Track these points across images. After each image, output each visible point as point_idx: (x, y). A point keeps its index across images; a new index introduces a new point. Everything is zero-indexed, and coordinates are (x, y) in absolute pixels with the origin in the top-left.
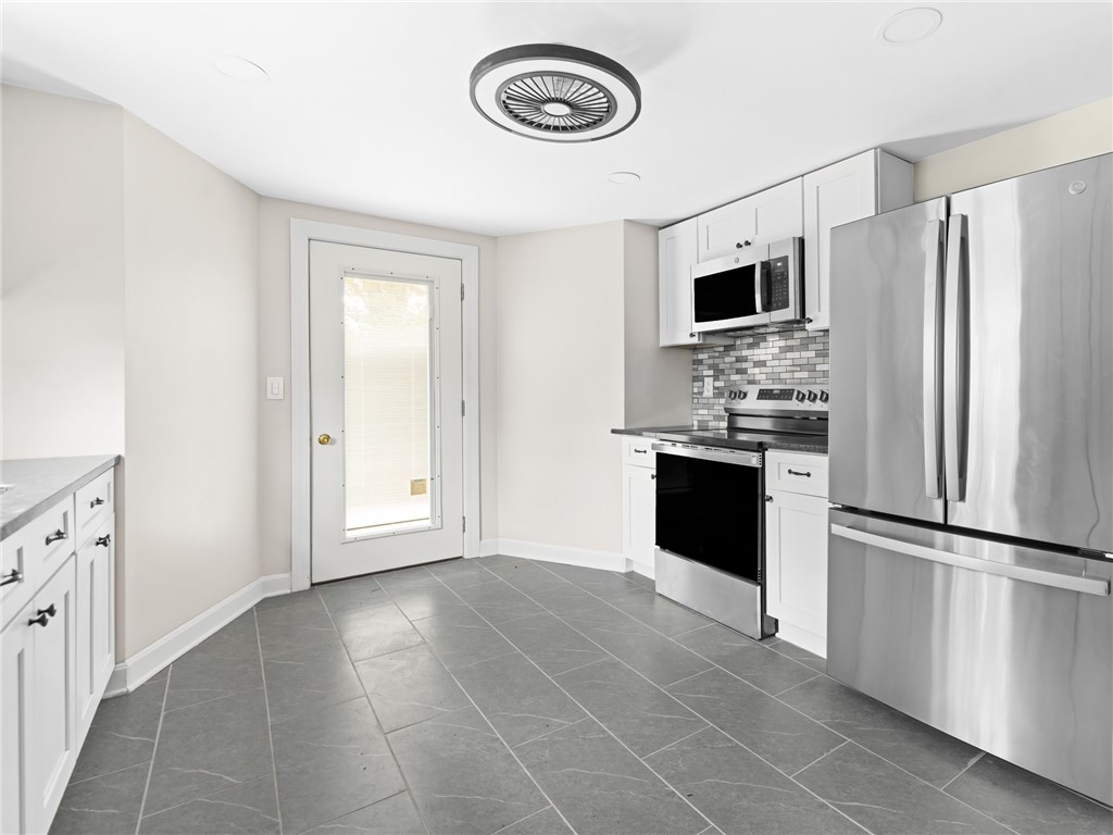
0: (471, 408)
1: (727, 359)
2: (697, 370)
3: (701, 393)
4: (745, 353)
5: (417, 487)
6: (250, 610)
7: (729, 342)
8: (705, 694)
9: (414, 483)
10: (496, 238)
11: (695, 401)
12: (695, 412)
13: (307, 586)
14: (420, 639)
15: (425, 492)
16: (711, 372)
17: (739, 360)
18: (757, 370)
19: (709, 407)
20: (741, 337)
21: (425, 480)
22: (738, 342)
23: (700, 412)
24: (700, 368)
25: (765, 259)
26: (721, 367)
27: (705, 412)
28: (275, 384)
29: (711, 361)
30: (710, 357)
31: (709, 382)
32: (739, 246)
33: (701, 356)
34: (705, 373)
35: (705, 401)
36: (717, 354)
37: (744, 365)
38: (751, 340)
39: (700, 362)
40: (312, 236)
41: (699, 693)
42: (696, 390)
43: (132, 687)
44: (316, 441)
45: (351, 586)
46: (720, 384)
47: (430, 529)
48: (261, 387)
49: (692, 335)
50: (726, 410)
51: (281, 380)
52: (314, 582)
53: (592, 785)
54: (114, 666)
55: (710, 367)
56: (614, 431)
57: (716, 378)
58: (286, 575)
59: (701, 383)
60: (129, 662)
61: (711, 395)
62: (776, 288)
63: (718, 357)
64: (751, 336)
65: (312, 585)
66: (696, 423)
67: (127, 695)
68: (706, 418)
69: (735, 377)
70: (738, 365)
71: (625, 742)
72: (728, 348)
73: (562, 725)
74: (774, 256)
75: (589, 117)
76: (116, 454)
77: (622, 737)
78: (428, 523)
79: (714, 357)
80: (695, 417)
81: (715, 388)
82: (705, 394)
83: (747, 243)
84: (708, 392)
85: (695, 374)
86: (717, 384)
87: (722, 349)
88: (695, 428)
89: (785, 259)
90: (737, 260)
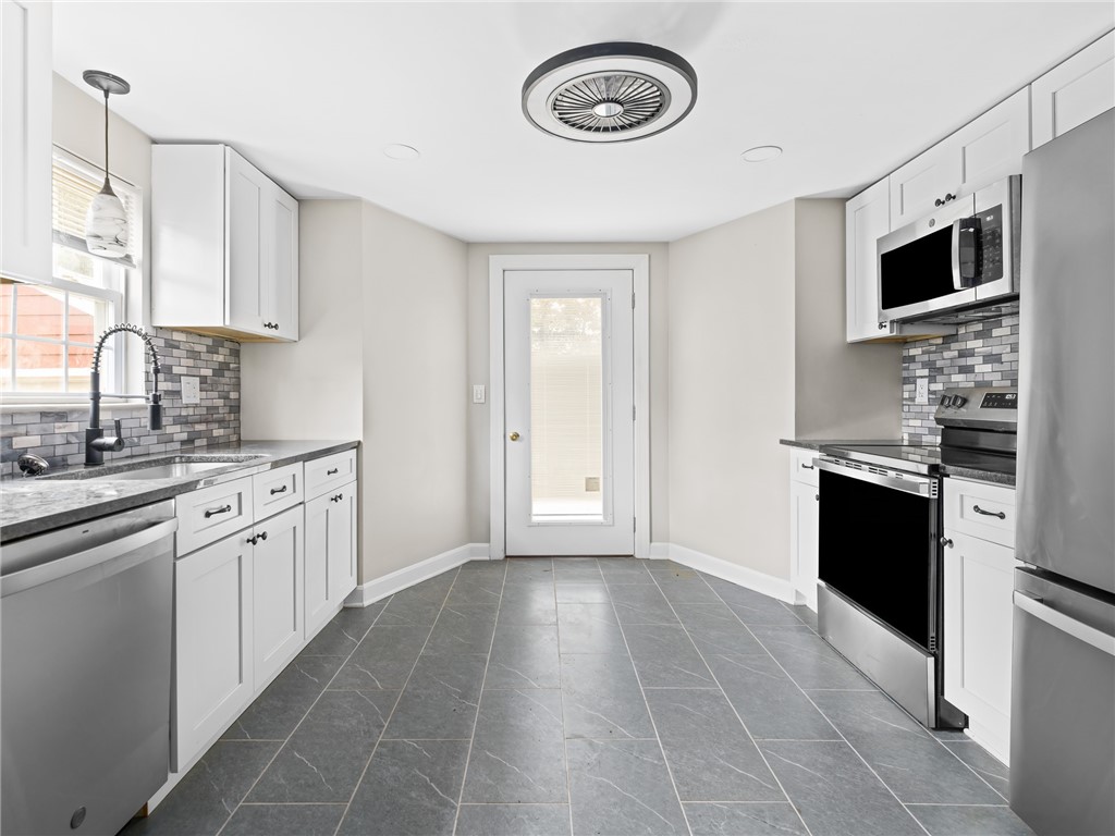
0: (642, 413)
1: (947, 354)
2: (907, 369)
3: (912, 399)
4: (971, 344)
5: (591, 485)
6: (458, 568)
7: (950, 331)
8: (806, 765)
9: (588, 480)
10: (666, 244)
11: (906, 409)
12: (904, 423)
13: (502, 556)
14: (555, 620)
15: (598, 490)
16: (926, 372)
17: (963, 354)
18: (988, 368)
19: (921, 416)
20: (966, 323)
21: (598, 478)
22: (962, 331)
23: (912, 423)
24: (912, 366)
25: (967, 215)
26: (939, 364)
27: (918, 423)
28: (479, 389)
29: (926, 358)
30: (924, 353)
31: (922, 384)
32: (938, 202)
33: (912, 352)
34: (919, 373)
35: (918, 409)
36: (934, 348)
37: (970, 361)
38: (979, 327)
39: (912, 359)
40: (505, 267)
41: (798, 761)
42: (906, 395)
43: (366, 603)
44: (508, 439)
45: (532, 564)
46: (938, 387)
47: (601, 524)
48: (469, 393)
49: (881, 326)
50: (939, 421)
51: (482, 387)
52: (508, 554)
53: (615, 804)
54: (355, 585)
55: (925, 365)
56: (782, 442)
57: (932, 379)
58: (486, 545)
59: (912, 387)
60: (365, 586)
61: (925, 400)
62: (987, 253)
63: (935, 352)
64: (979, 320)
65: (507, 557)
66: (906, 437)
67: (362, 608)
68: (919, 431)
69: (957, 378)
70: (962, 362)
71: (677, 778)
72: (949, 339)
73: (625, 736)
74: (982, 207)
75: (643, 110)
76: (358, 439)
77: (676, 772)
78: (600, 518)
79: (929, 352)
80: (904, 429)
81: (930, 392)
82: (918, 401)
83: (949, 197)
84: (922, 397)
85: (905, 374)
86: (934, 387)
87: (940, 341)
88: (906, 443)
89: (997, 210)
90: (932, 223)
